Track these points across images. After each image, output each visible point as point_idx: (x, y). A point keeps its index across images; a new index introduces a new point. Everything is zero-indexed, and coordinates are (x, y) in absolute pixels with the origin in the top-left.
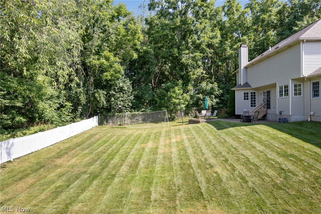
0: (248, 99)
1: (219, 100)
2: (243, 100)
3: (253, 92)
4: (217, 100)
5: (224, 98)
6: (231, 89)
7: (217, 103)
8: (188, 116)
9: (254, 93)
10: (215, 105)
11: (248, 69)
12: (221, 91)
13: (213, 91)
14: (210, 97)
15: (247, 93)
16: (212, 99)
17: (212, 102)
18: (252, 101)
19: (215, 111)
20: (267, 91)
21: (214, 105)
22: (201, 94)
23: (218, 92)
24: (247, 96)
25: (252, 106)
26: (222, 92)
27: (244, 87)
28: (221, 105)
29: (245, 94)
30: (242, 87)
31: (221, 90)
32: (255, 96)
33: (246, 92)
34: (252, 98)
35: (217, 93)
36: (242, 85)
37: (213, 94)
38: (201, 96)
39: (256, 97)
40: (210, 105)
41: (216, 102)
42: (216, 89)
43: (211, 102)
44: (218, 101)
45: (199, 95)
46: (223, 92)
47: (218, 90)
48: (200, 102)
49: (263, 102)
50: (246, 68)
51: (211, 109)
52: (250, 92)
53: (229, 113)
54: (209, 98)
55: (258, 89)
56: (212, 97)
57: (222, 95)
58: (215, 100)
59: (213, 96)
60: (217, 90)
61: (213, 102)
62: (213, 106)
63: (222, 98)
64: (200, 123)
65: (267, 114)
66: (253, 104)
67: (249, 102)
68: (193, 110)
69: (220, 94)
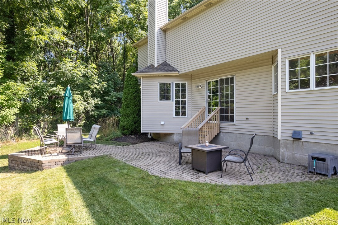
0: (168, 98)
1: (101, 101)
2: (159, 101)
3: (181, 83)
4: (97, 101)
5: (109, 98)
6: (133, 74)
7: (97, 107)
8: (30, 135)
9: (184, 85)
10: (92, 111)
11: (168, 34)
12: (104, 84)
13: (89, 83)
14: (82, 94)
15: (168, 86)
16: (87, 98)
17: (86, 104)
18: (177, 102)
19: (94, 126)
20: (221, 80)
21: (90, 110)
22: (59, 87)
23: (98, 85)
24: (168, 92)
25: (177, 114)
26: (106, 86)
27: (161, 71)
28: (104, 111)
29: (162, 86)
30: (157, 71)
31: (104, 82)
32: (184, 91)
33: (165, 81)
34: (177, 97)
35: (97, 87)
36: (156, 66)
37: (89, 88)
38: (59, 89)
39: (187, 94)
40: (82, 109)
41: (95, 104)
42: (96, 79)
43: (83, 104)
44: (99, 102)
45: (54, 88)
46: (109, 86)
47: (99, 82)
48: (59, 104)
49: (207, 105)
50: (164, 30)
51: (84, 119)
52: (172, 82)
53: (125, 129)
54: (80, 96)
55: (191, 76)
56: (87, 95)
57: (106, 92)
58: (91, 101)
59: (89, 93)
60: (96, 81)
61: (88, 104)
62: (88, 112)
63: (106, 97)
64: (41, 170)
65: (221, 135)
66: (180, 110)
67: (171, 105)
68: (43, 121)
69: (102, 90)
